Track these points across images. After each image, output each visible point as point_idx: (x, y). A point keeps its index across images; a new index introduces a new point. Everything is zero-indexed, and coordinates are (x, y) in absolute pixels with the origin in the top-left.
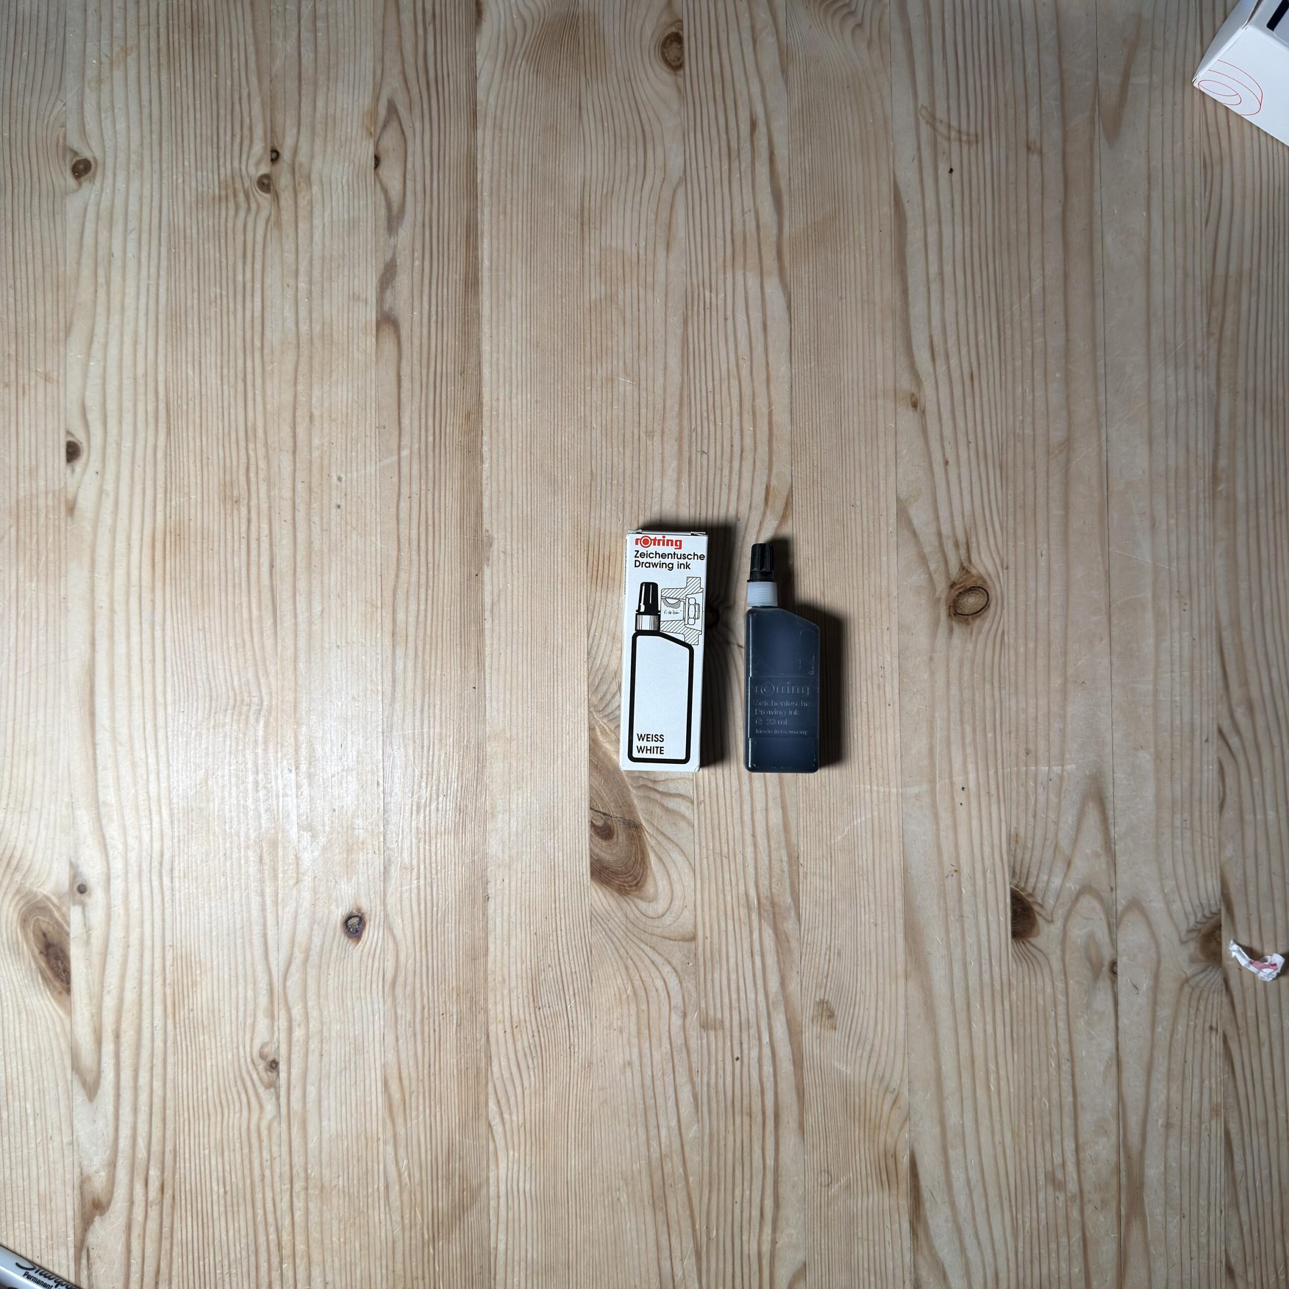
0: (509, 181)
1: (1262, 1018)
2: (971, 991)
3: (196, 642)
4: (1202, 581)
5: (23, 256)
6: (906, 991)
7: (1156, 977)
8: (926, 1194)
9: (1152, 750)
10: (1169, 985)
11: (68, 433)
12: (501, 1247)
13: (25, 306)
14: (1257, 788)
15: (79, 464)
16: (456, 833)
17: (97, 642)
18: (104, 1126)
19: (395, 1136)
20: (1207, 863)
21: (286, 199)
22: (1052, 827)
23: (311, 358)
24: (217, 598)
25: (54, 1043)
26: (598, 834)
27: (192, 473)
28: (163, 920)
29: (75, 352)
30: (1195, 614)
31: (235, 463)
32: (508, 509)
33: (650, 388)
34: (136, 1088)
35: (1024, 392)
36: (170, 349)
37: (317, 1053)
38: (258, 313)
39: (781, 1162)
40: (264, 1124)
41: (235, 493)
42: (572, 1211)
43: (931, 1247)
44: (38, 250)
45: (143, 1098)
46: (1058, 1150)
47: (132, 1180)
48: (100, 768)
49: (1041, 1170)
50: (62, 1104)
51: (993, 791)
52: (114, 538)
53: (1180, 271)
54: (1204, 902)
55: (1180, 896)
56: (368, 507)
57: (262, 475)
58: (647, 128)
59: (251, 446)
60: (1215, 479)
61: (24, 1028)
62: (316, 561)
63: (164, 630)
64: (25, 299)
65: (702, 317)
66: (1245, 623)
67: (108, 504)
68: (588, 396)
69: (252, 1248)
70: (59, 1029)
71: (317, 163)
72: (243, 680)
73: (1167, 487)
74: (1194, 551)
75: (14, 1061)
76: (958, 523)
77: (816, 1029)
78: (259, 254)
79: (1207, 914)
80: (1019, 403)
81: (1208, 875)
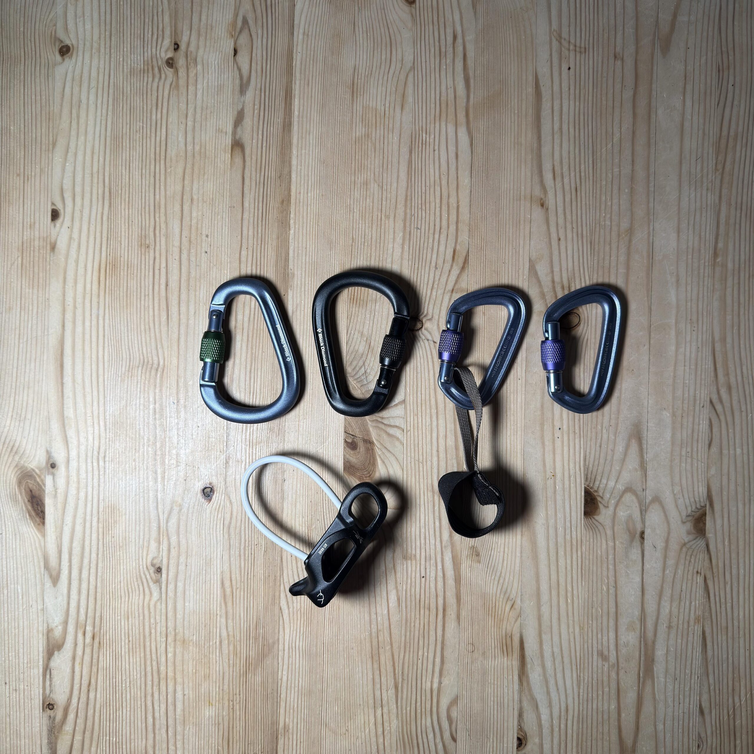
0: (311, 66)
1: (728, 568)
2: (559, 545)
3: (122, 328)
4: (705, 314)
5: (30, 100)
6: (521, 543)
7: (667, 541)
8: (528, 660)
9: (671, 411)
10: (674, 546)
11: (53, 204)
12: (285, 678)
13: (30, 131)
14: (731, 435)
15: (58, 222)
16: (267, 442)
17: (66, 325)
18: (62, 600)
19: (226, 613)
20: (700, 477)
21: (182, 72)
22: (610, 452)
23: (193, 165)
24: (135, 302)
25: (35, 552)
26: (348, 446)
27: (123, 230)
28: (99, 485)
29: (58, 158)
30: (700, 333)
31: (147, 225)
32: (304, 258)
33: (389, 190)
34: (80, 580)
35: (606, 199)
36: (112, 157)
37: (184, 565)
38: (163, 138)
39: (446, 638)
40: (152, 603)
41: (147, 242)
42: (326, 660)
43: (530, 690)
44: (38, 98)
45: (84, 586)
46: (605, 639)
47: (76, 632)
48: (65, 398)
49: (595, 649)
50: (38, 587)
51: (577, 431)
52: (77, 266)
53: (701, 132)
54: (697, 499)
55: (683, 496)
56: (223, 253)
57: (163, 231)
58: (393, 38)
59: (157, 215)
60: (716, 254)
61: (18, 544)
62: (192, 283)
63: (104, 319)
64: (30, 126)
65: (420, 149)
66: (729, 340)
67: (75, 245)
68: (352, 193)
69: (143, 673)
70: (37, 545)
71: (201, 52)
72: (149, 350)
73: (687, 258)
74: (701, 296)
75: (12, 561)
76: (565, 275)
77: (469, 562)
78: (165, 104)
79: (698, 506)
80: (603, 207)
81: (700, 484)
